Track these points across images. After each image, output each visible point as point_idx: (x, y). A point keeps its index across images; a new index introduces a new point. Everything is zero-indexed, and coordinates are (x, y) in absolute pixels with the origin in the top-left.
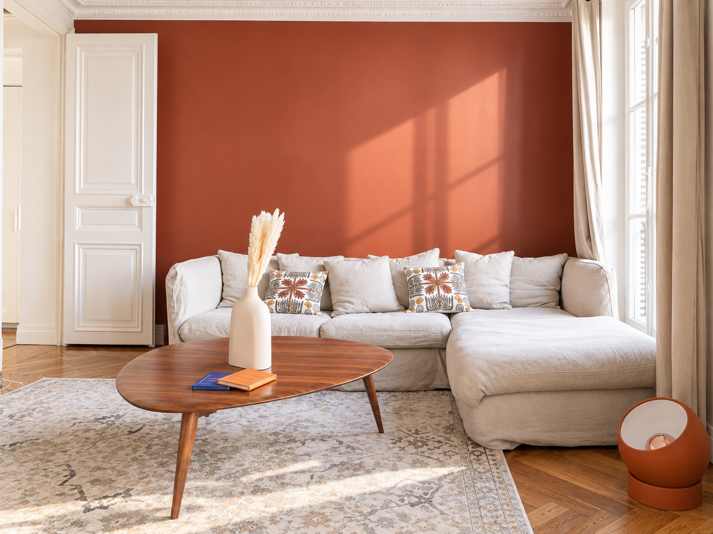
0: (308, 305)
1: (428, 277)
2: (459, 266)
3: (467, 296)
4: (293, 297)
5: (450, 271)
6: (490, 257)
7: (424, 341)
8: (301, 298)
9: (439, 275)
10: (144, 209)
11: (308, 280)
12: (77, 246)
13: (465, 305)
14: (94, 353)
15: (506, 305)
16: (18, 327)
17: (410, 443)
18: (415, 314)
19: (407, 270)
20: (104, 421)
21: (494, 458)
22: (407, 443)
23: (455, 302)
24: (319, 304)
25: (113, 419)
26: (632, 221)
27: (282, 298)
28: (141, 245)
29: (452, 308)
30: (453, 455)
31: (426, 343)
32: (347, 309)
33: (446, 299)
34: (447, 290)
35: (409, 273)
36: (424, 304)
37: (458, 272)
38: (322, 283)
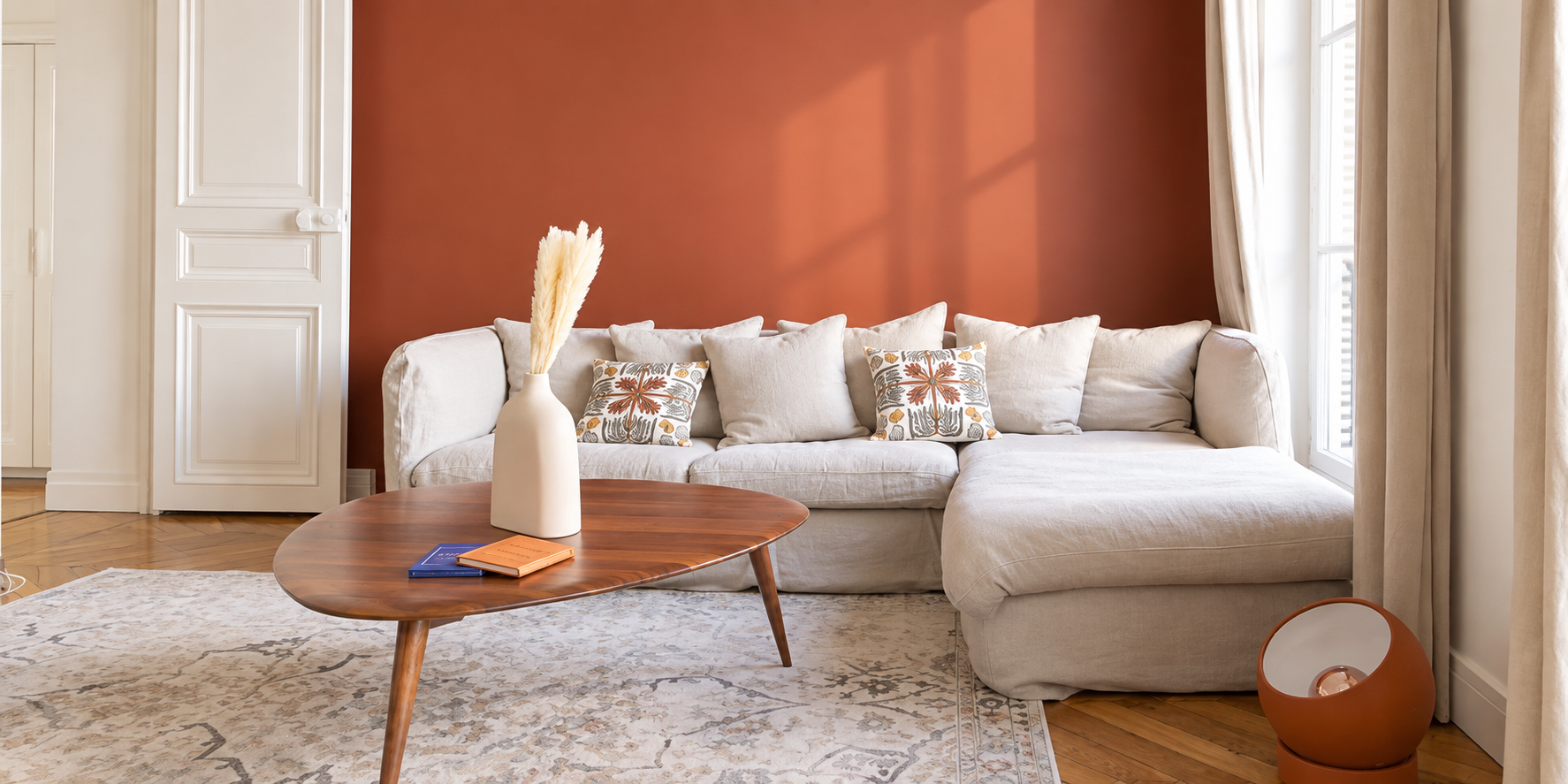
0: (667, 428)
1: (914, 370)
2: (976, 351)
3: (989, 409)
4: (637, 412)
5: (958, 360)
6: (1043, 330)
7: (902, 495)
8: (653, 414)
9: (935, 368)
10: (323, 238)
11: (667, 379)
12: (180, 311)
13: (986, 425)
14: (217, 526)
15: (1069, 426)
16: (49, 475)
17: (863, 685)
18: (887, 443)
19: (872, 356)
20: (271, 649)
21: (1024, 711)
22: (858, 686)
23: (967, 420)
24: (688, 425)
25: (287, 645)
26: (1324, 258)
27: (614, 413)
28: (317, 309)
29: (961, 430)
30: (946, 707)
31: (906, 499)
32: (749, 435)
33: (948, 414)
34: (951, 396)
35: (878, 361)
36: (904, 422)
37: (972, 361)
38: (694, 384)
